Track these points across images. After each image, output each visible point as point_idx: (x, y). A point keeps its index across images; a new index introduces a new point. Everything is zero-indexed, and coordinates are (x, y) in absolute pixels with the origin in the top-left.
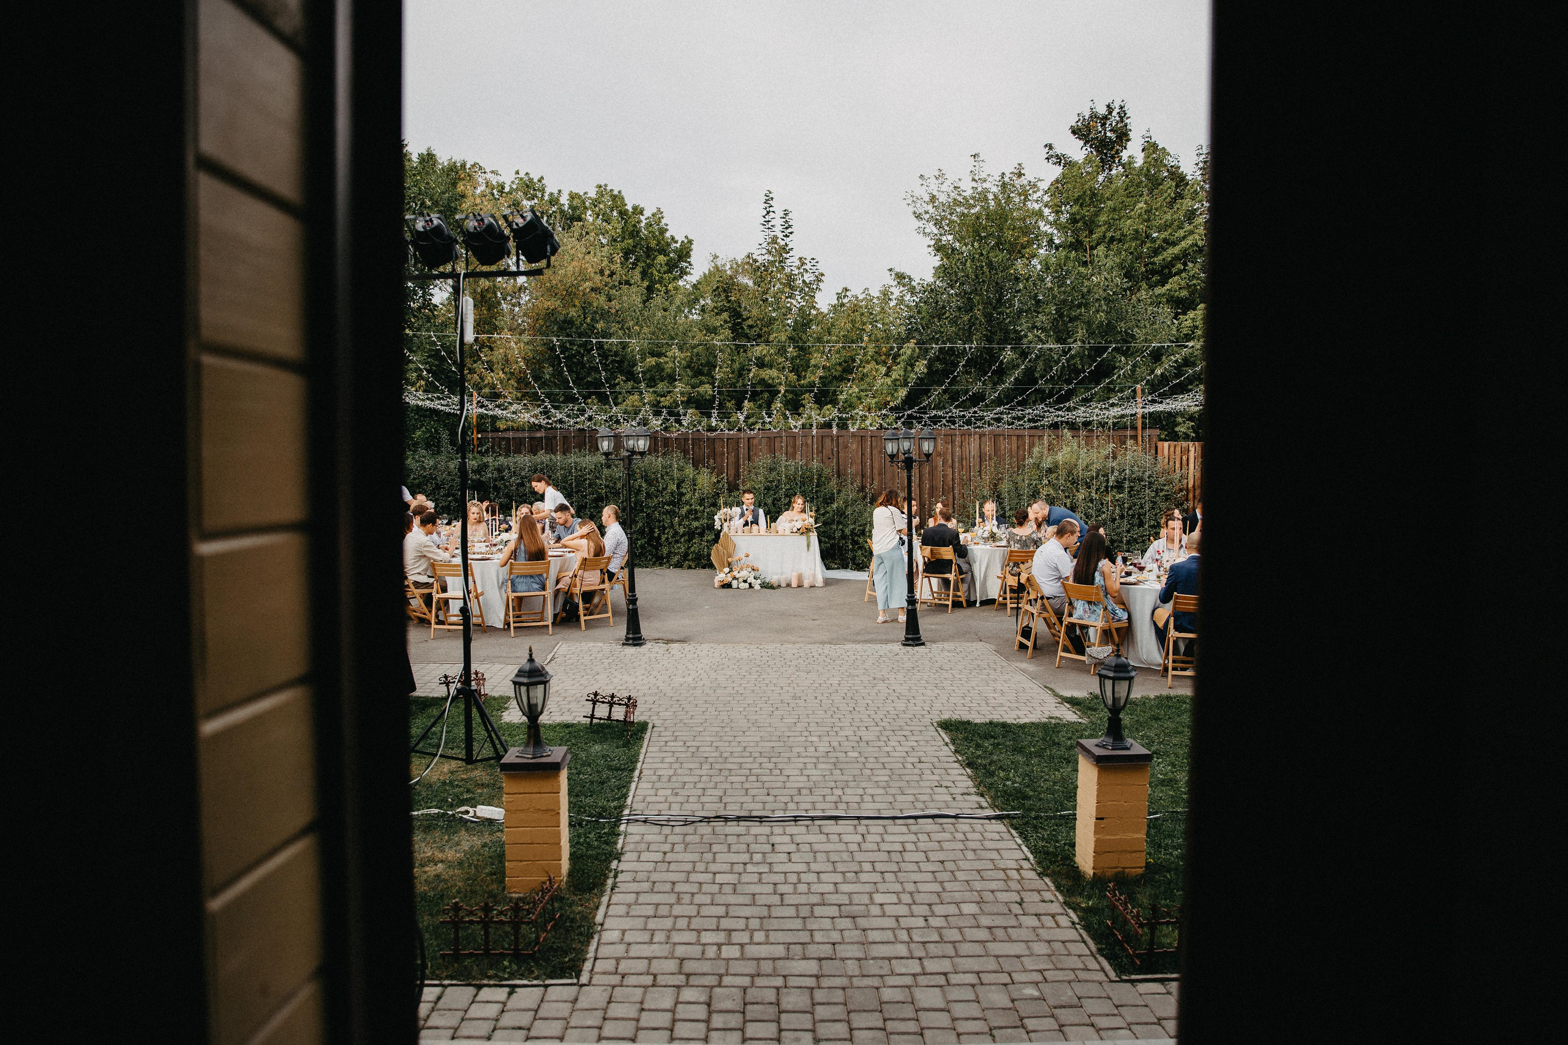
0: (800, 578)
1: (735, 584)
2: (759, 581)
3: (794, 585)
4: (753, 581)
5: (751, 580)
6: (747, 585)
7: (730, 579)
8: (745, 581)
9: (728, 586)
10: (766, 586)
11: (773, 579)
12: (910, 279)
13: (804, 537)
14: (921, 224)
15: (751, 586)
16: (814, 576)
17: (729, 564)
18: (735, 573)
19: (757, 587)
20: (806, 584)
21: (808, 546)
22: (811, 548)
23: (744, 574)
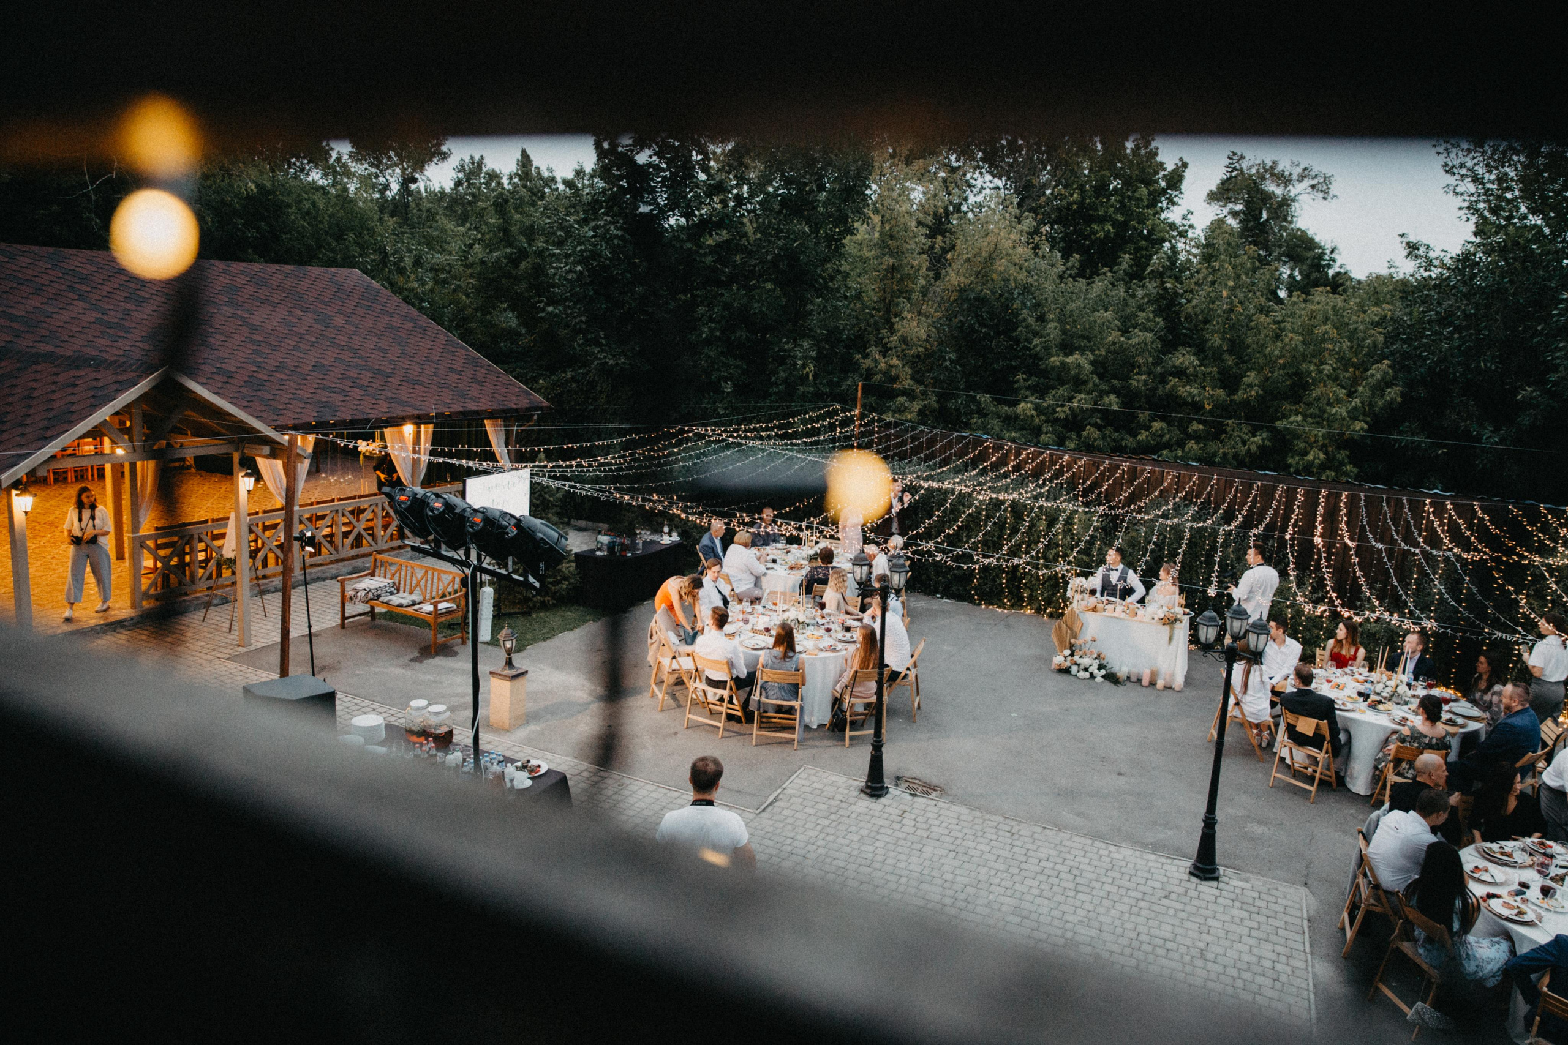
0: (1154, 676)
1: (1074, 669)
2: (1103, 672)
3: (1145, 682)
4: (1096, 672)
5: (1094, 669)
6: (1087, 675)
7: (1068, 664)
8: (1086, 670)
9: (1066, 671)
10: (1112, 678)
11: (1122, 671)
12: (1428, 247)
13: (1167, 628)
14: (1451, 180)
15: (1092, 676)
16: (1172, 675)
17: (1072, 647)
18: (1076, 658)
19: (1099, 679)
20: (1160, 683)
21: (1171, 639)
22: (1174, 642)
23: (1085, 661)
